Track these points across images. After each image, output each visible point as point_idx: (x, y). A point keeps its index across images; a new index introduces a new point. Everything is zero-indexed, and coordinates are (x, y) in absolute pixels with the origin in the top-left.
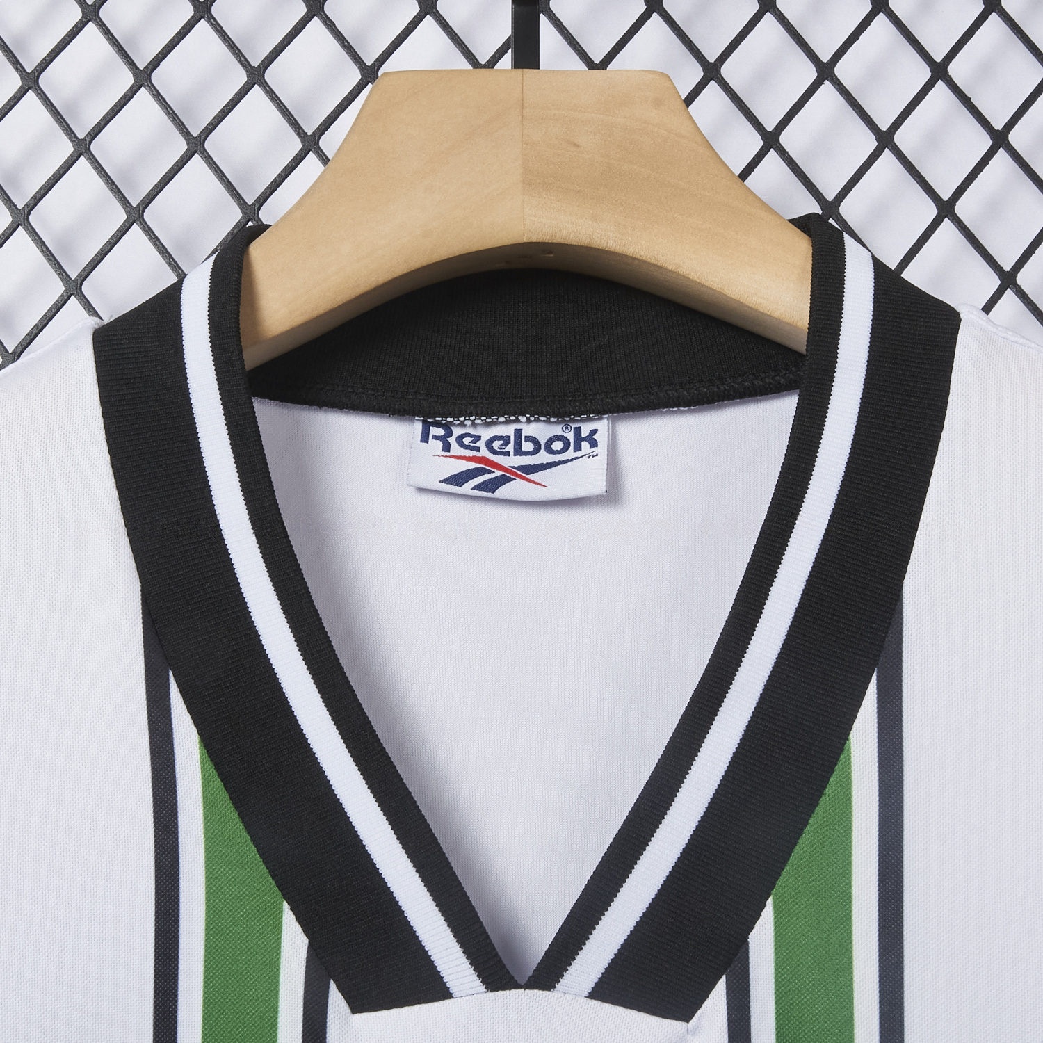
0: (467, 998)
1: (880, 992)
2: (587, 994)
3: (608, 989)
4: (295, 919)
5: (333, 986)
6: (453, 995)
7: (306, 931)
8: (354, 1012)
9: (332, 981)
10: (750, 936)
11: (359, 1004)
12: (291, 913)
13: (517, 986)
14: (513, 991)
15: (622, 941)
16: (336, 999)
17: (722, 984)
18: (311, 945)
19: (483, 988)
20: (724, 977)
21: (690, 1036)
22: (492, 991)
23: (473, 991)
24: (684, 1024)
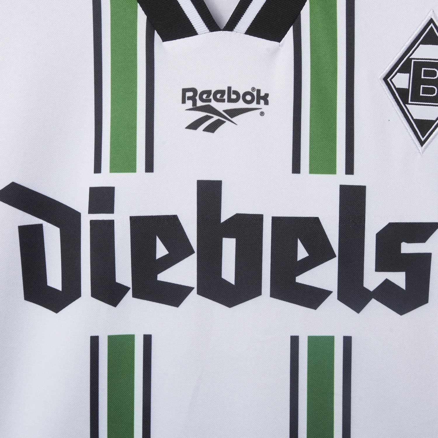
0: (203, 34)
1: (346, 30)
2: (245, 33)
3: (251, 31)
4: (142, 9)
5: (156, 32)
6: (198, 34)
7: (146, 14)
8: (163, 41)
9: (155, 31)
10: (301, 12)
11: (165, 38)
12: (140, 7)
13: (220, 30)
14: (219, 32)
15: (257, 14)
16: (157, 37)
17: (291, 29)
18: (148, 18)
19: (208, 31)
20: (292, 26)
21: (280, 47)
22: (211, 32)
23: (205, 32)
24: (279, 43)
